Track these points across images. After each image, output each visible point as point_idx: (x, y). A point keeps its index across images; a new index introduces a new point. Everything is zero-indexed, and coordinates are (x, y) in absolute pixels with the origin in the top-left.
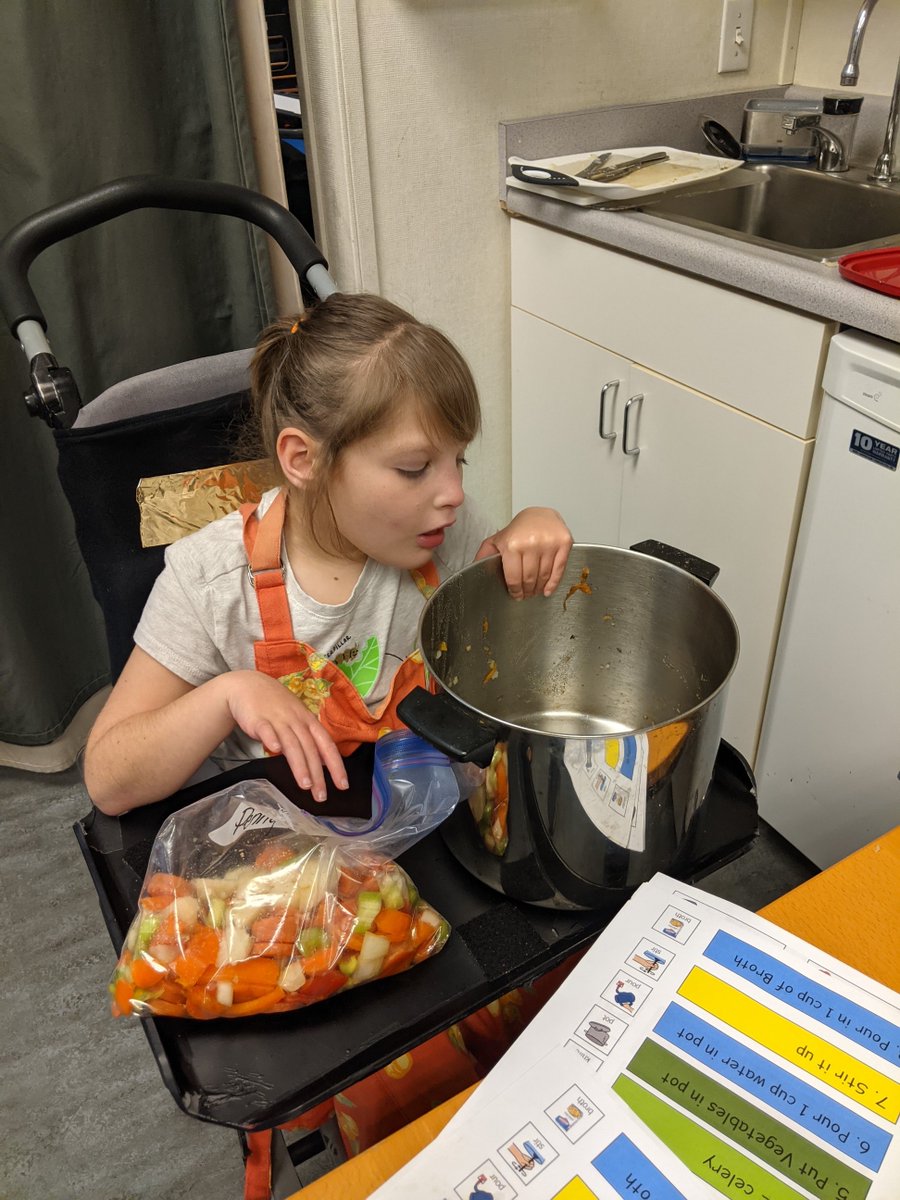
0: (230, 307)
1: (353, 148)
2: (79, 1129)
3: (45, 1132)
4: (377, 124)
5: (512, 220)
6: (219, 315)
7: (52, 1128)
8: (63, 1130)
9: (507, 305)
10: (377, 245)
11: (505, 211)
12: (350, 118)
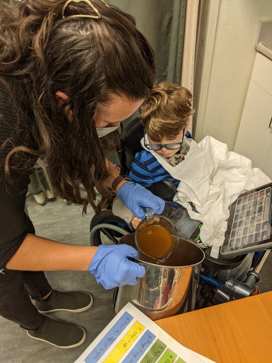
0: (167, 72)
1: (212, 27)
2: (90, 279)
3: (82, 278)
4: (221, 19)
5: (257, 53)
6: (163, 74)
7: (84, 277)
8: (86, 279)
9: (249, 79)
10: (212, 57)
11: (256, 49)
12: (213, 17)
